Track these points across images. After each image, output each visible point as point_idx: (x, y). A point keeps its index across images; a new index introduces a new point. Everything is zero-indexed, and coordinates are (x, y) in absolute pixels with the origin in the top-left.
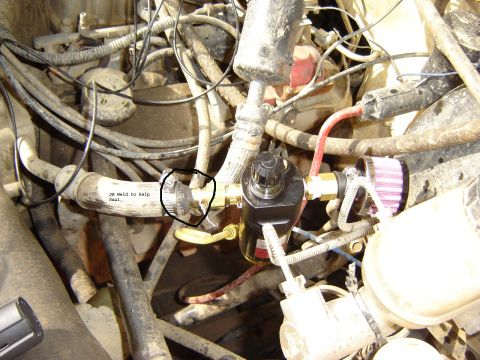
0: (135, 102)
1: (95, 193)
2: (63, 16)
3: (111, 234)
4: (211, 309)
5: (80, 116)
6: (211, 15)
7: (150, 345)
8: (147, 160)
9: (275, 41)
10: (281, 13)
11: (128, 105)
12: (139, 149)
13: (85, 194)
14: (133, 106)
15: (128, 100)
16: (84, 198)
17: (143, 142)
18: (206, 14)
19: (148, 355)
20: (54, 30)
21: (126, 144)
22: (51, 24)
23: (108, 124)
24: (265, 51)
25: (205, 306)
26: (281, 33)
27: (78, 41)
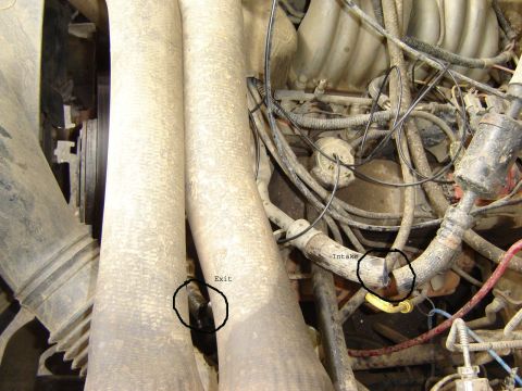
0: (355, 175)
1: (320, 250)
2: (300, 73)
3: (323, 284)
4: (359, 363)
5: (308, 174)
6: (434, 113)
7: (347, 382)
8: (351, 227)
9: (497, 164)
10: (507, 142)
11: (349, 176)
12: (347, 214)
13: (312, 248)
14: (353, 178)
15: (350, 172)
16: (310, 251)
17: (352, 209)
18: (429, 111)
19: (344, 389)
20: (290, 86)
21: (338, 208)
22: (289, 79)
23: (329, 188)
24: (486, 171)
25: (356, 360)
26: (504, 159)
27: (312, 102)
